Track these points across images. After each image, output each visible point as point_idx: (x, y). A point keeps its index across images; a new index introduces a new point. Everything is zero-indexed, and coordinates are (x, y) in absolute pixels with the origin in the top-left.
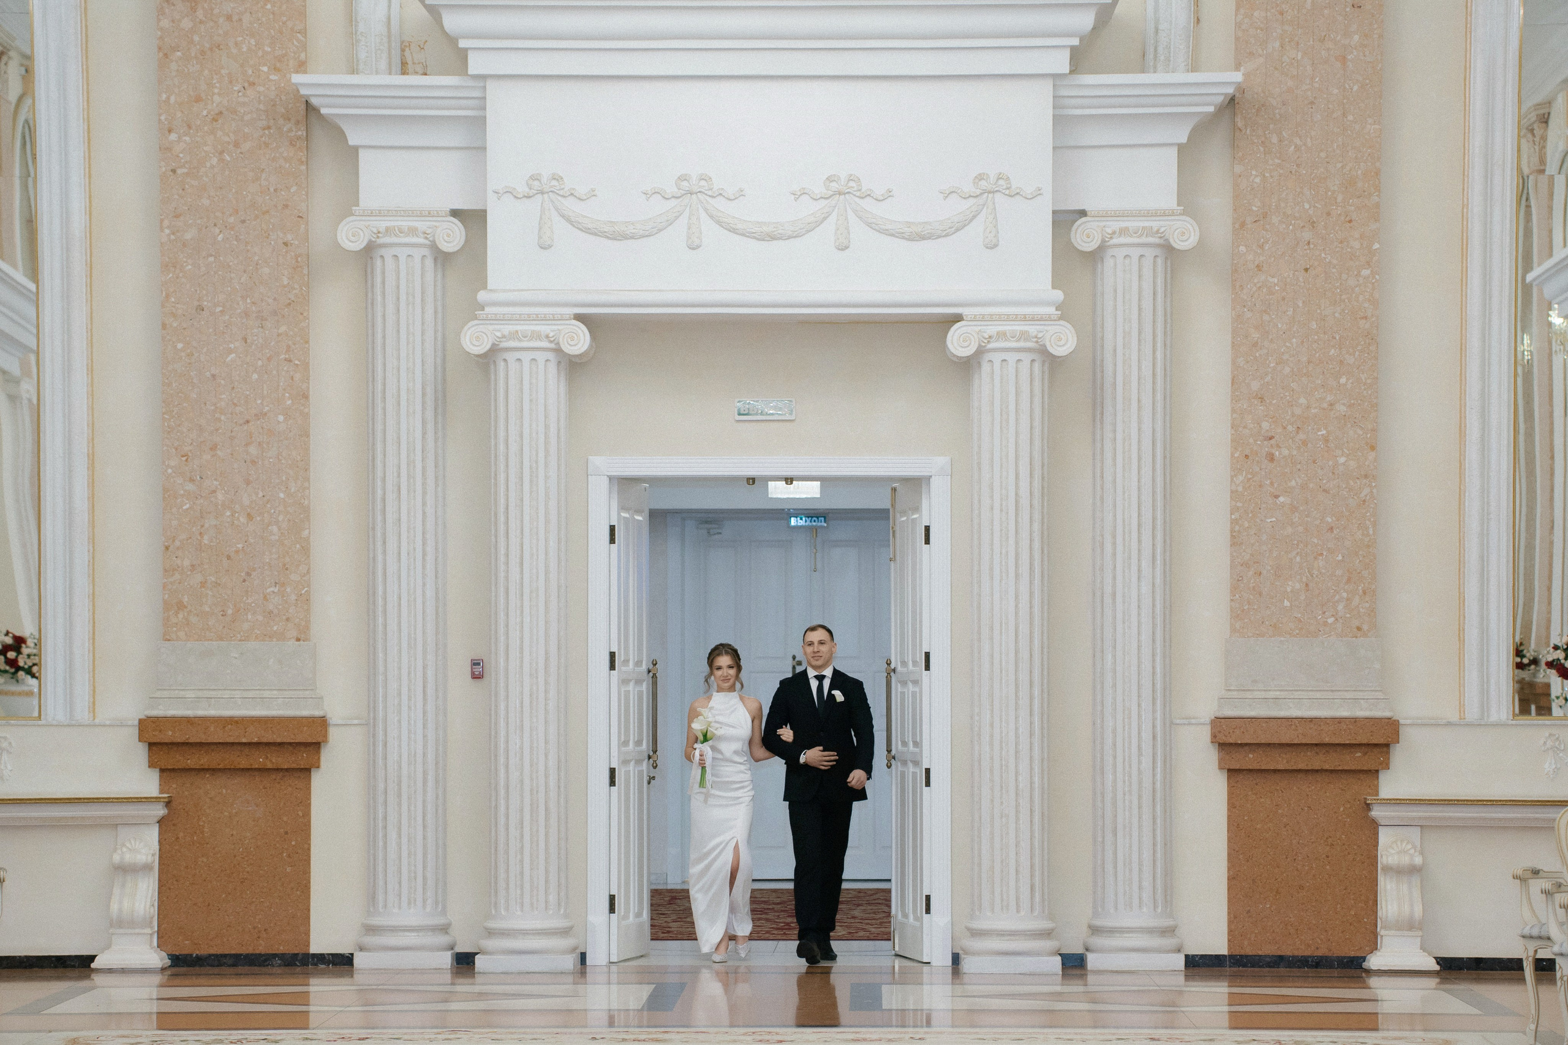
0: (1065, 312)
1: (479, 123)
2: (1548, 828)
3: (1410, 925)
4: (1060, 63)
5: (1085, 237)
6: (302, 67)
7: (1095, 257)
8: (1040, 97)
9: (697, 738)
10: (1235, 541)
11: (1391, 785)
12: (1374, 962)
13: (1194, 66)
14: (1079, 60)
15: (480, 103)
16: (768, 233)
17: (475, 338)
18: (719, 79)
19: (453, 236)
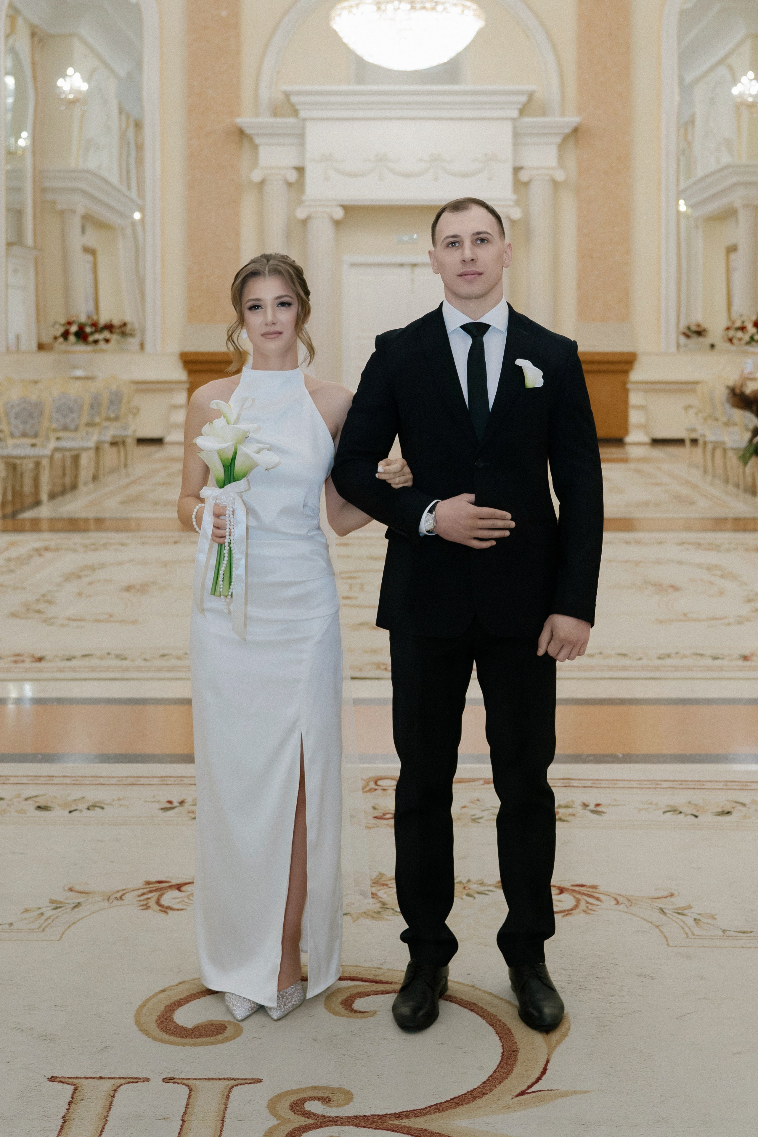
0: (517, 203)
1: (302, 135)
2: (694, 391)
3: (641, 426)
4: (515, 114)
5: (524, 176)
6: (239, 116)
7: (527, 184)
8: (507, 128)
9: (207, 470)
10: (579, 287)
11: (636, 375)
12: (628, 439)
13: (563, 114)
14: (522, 112)
15: (303, 128)
16: (409, 175)
17: (301, 214)
18: (391, 119)
19: (292, 176)
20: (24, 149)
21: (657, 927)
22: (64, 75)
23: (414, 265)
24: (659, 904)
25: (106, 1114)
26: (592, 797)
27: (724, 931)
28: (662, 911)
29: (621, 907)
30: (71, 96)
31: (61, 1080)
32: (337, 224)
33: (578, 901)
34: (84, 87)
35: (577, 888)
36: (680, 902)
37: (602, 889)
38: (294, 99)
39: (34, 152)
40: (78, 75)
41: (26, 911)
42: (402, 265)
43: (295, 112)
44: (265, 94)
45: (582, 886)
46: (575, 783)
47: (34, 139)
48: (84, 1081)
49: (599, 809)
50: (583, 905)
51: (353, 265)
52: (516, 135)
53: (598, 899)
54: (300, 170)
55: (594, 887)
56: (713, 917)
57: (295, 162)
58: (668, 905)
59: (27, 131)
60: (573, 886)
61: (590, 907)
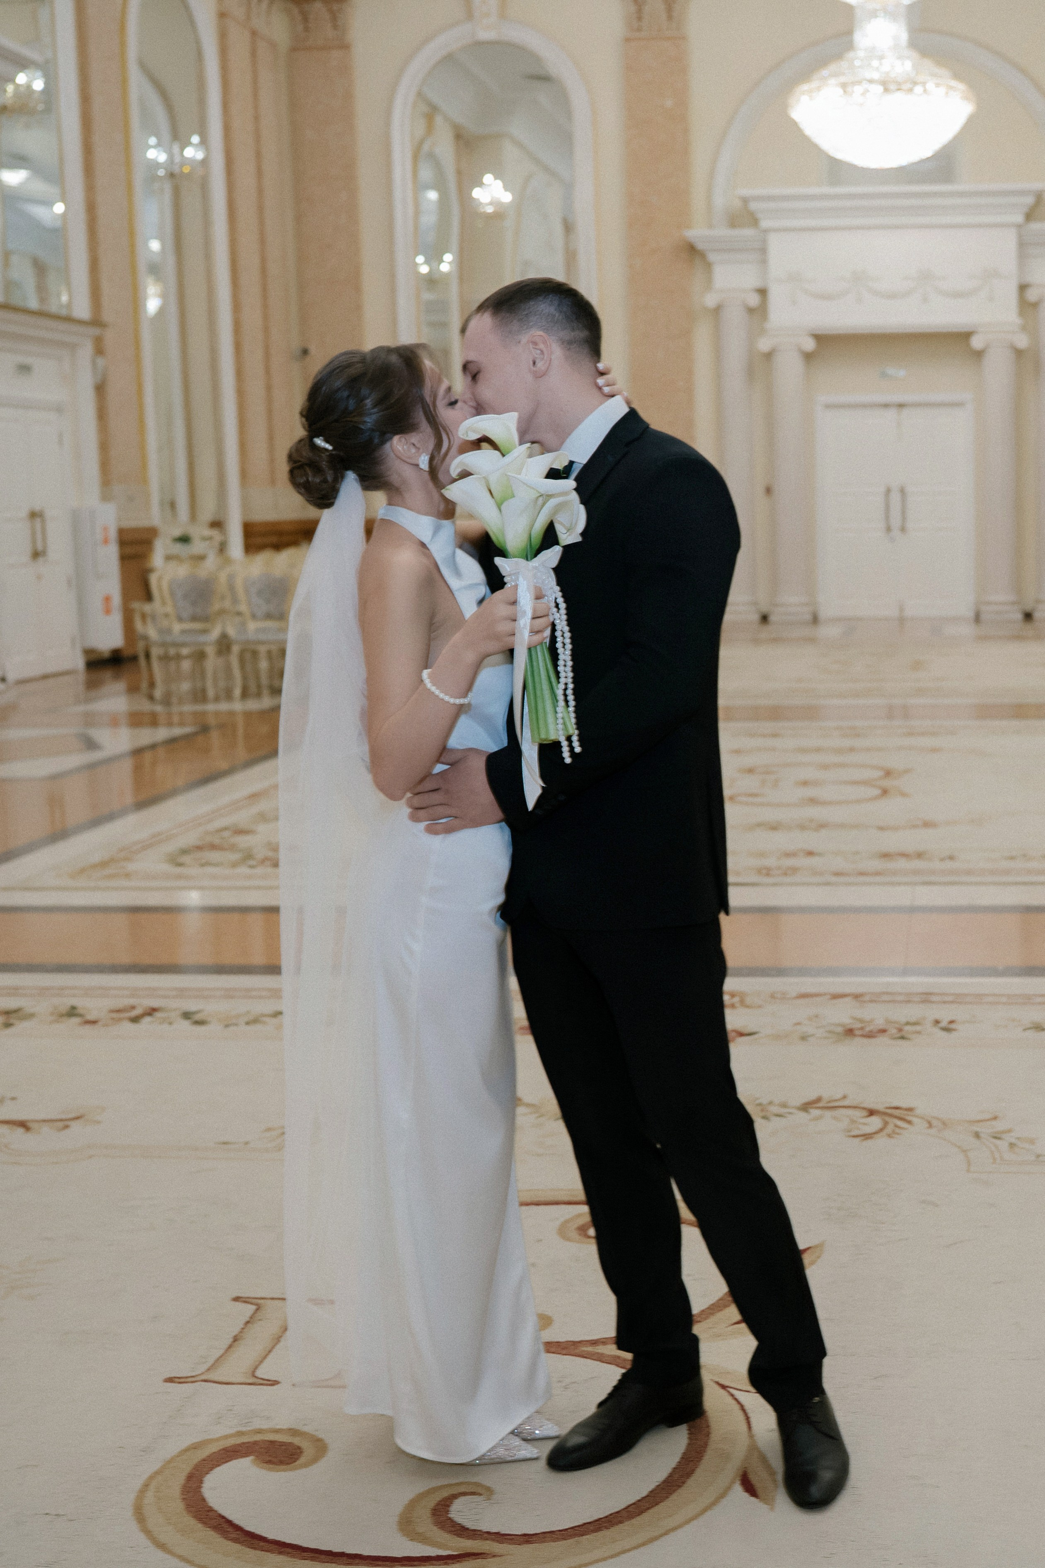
0: (1024, 329)
4: (1019, 218)
5: (1033, 296)
6: (689, 228)
7: (1036, 305)
8: (1011, 237)
15: (764, 241)
16: (892, 296)
17: (764, 345)
18: (869, 228)
19: (754, 300)
20: (447, 275)
21: (965, 1151)
22: (480, 184)
23: (901, 406)
24: (976, 1128)
25: (280, 1334)
26: (945, 1014)
27: (1038, 1156)
28: (977, 1135)
29: (933, 1131)
30: (490, 210)
31: (245, 1300)
32: (808, 357)
33: (886, 1124)
34: (507, 197)
35: (889, 1111)
36: (999, 1126)
37: (918, 1112)
38: (753, 206)
39: (461, 279)
40: (499, 184)
41: (269, 1130)
42: (886, 406)
43: (754, 221)
44: (720, 201)
45: (897, 1108)
46: (934, 998)
47: (461, 263)
48: (269, 1302)
49: (953, 1026)
50: (890, 1128)
51: (828, 406)
52: (1022, 245)
53: (909, 1122)
54: (763, 292)
55: (910, 1110)
56: (1032, 1142)
57: (758, 283)
58: (985, 1130)
59: (451, 253)
60: (887, 1108)
61: (897, 1130)
